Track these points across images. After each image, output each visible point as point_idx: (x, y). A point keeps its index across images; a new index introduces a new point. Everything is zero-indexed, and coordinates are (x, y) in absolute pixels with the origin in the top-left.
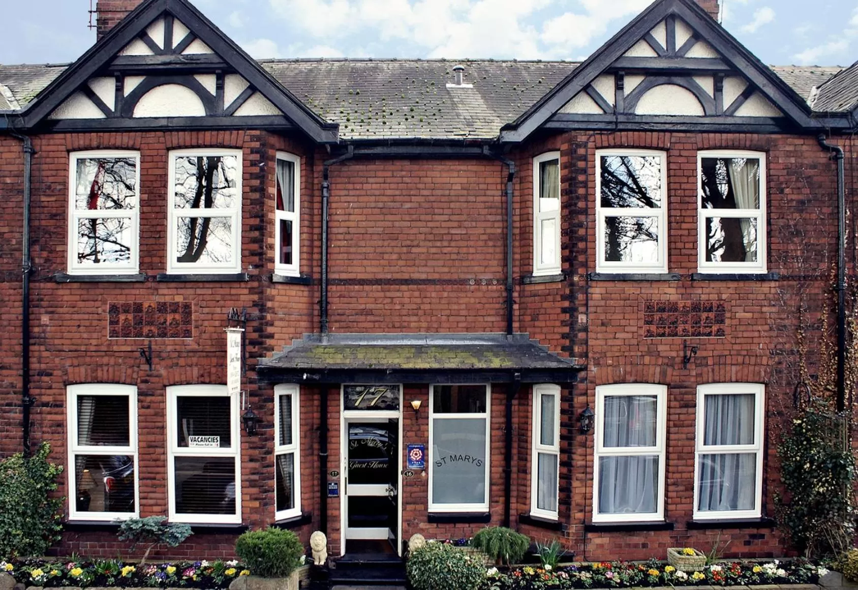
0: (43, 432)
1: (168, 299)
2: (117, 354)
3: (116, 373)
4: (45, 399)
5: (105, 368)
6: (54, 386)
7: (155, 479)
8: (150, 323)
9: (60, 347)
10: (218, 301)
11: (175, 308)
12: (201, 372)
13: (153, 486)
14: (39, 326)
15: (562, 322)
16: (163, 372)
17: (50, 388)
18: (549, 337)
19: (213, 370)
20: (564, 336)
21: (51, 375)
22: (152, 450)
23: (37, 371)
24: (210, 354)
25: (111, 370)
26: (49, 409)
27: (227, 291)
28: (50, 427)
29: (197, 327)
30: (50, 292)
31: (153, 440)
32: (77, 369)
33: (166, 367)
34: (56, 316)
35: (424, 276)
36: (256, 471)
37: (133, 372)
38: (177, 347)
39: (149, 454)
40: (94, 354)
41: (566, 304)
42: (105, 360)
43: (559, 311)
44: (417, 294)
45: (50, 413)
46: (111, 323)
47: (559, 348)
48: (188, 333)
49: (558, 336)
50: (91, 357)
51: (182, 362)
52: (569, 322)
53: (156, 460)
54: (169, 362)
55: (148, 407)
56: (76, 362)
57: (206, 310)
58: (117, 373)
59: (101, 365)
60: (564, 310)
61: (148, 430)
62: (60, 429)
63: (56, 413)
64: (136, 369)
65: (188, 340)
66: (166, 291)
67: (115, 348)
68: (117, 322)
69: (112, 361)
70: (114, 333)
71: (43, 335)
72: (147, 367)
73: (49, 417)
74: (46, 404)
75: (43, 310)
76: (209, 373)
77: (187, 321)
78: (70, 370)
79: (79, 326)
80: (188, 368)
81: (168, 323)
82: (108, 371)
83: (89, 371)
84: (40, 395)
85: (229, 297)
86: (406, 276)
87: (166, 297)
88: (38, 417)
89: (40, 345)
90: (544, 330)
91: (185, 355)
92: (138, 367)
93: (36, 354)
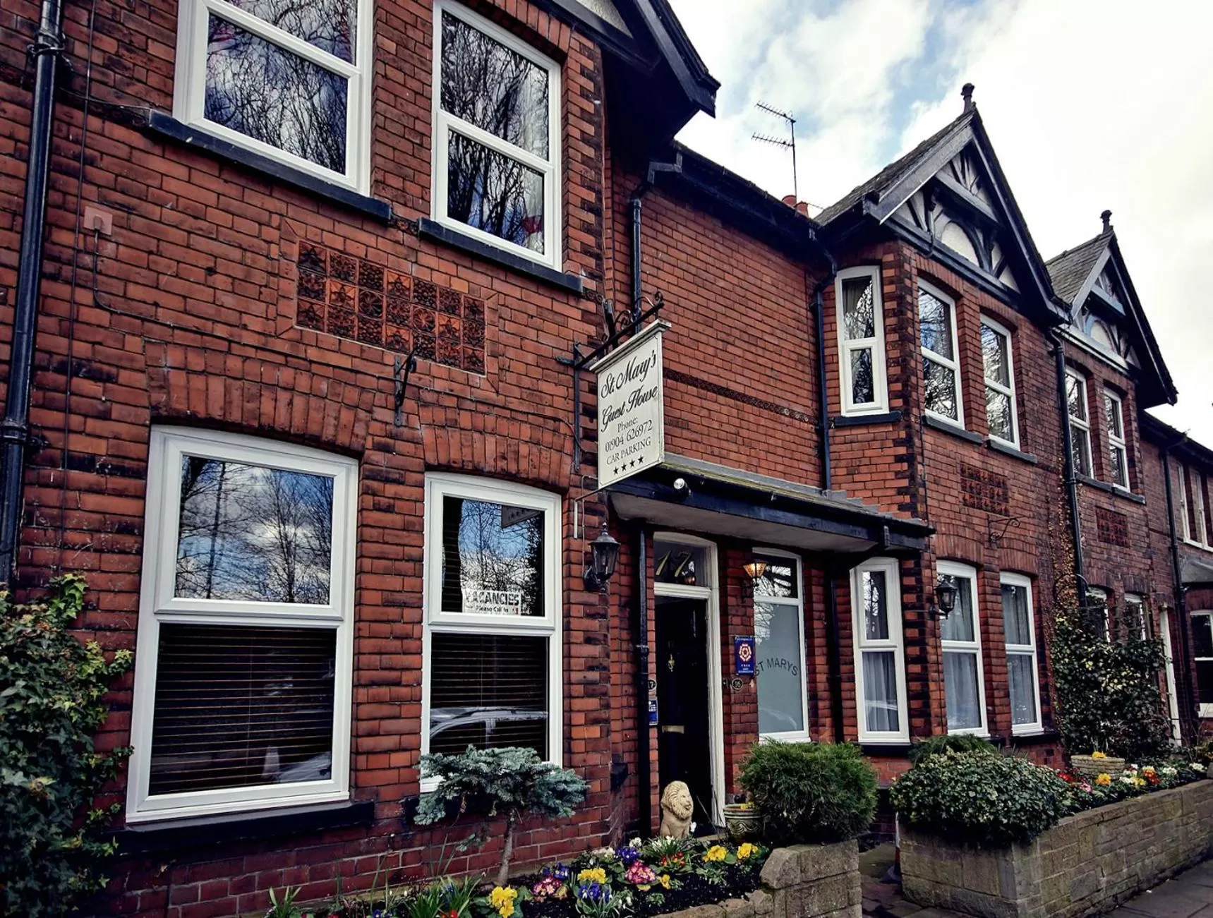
0: (65, 546)
1: (439, 280)
2: (315, 368)
3: (313, 413)
4: (79, 445)
5: (284, 397)
6: (116, 411)
7: (398, 683)
8: (399, 320)
9: (148, 310)
10: (532, 317)
11: (451, 302)
12: (502, 449)
13: (391, 702)
14: (76, 229)
15: (897, 473)
16: (425, 433)
17: (105, 416)
18: (876, 493)
19: (524, 449)
20: (901, 491)
21: (109, 379)
22: (393, 612)
23: (56, 358)
24: (519, 417)
25: (299, 402)
26: (92, 477)
27: (546, 302)
28: (92, 531)
29: (494, 355)
30: (123, 151)
31: (398, 587)
32: (198, 382)
33: (432, 425)
34: (138, 222)
35: (740, 389)
36: (595, 663)
37: (356, 419)
38: (455, 386)
39: (388, 621)
40: (251, 352)
41: (902, 450)
42: (285, 375)
43: (892, 460)
44: (734, 412)
45: (91, 490)
46: (303, 290)
47: (896, 507)
48: (475, 364)
49: (893, 492)
50: (246, 359)
51: (465, 420)
52: (908, 474)
53: (401, 638)
54: (440, 416)
55: (389, 509)
56: (196, 362)
57: (510, 327)
58: (315, 415)
59: (274, 387)
60: (899, 459)
61: (389, 563)
62: (128, 541)
63: (120, 494)
64: (362, 414)
65: (477, 378)
66: (432, 261)
67: (313, 353)
68: (319, 294)
69: (303, 382)
70: (308, 317)
71: (88, 259)
72: (388, 416)
73: (91, 501)
74: (86, 463)
75: (89, 190)
76: (517, 453)
77: (475, 337)
78: (177, 379)
79: (211, 271)
80: (476, 435)
81: (436, 330)
82: (290, 403)
83: (236, 394)
84: (66, 430)
85: (550, 316)
86: (723, 383)
87: (435, 274)
88: (52, 496)
89: (73, 283)
90: (870, 485)
91: (472, 406)
92: (370, 412)
93: (63, 309)
